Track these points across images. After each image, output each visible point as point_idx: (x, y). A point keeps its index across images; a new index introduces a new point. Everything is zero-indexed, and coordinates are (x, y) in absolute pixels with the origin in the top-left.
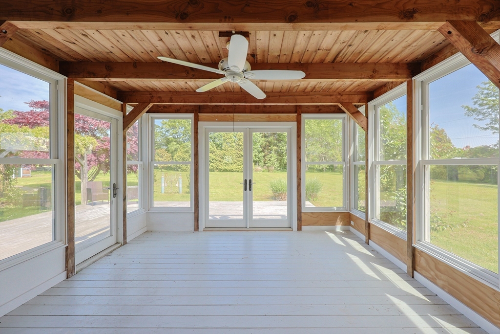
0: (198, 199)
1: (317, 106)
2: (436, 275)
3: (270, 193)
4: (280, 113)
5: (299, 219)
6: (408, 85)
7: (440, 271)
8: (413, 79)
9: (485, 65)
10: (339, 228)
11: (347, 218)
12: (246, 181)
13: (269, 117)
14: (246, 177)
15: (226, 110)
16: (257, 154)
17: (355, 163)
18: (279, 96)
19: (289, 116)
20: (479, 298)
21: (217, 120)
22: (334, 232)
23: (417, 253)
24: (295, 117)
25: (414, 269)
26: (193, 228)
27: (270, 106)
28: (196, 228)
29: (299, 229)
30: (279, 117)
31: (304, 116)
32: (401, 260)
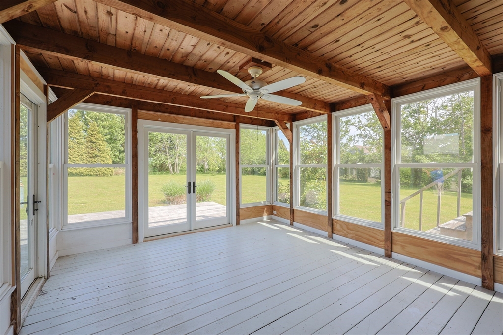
0: (137, 206)
1: (251, 118)
2: (348, 232)
3: (164, 197)
4: (222, 120)
5: (238, 215)
6: (328, 117)
7: (350, 229)
8: (332, 113)
9: (382, 118)
10: (265, 217)
11: (271, 209)
12: (189, 184)
13: (213, 123)
14: (190, 179)
15: (169, 110)
16: (117, 154)
17: (276, 166)
18: (236, 108)
19: (229, 124)
20: (373, 237)
21: (159, 119)
22: (262, 221)
23: (334, 222)
24: (234, 125)
25: (333, 233)
26: (130, 241)
27: (213, 113)
28: (134, 240)
29: (238, 223)
30: (222, 124)
31: (241, 125)
32: (322, 229)
